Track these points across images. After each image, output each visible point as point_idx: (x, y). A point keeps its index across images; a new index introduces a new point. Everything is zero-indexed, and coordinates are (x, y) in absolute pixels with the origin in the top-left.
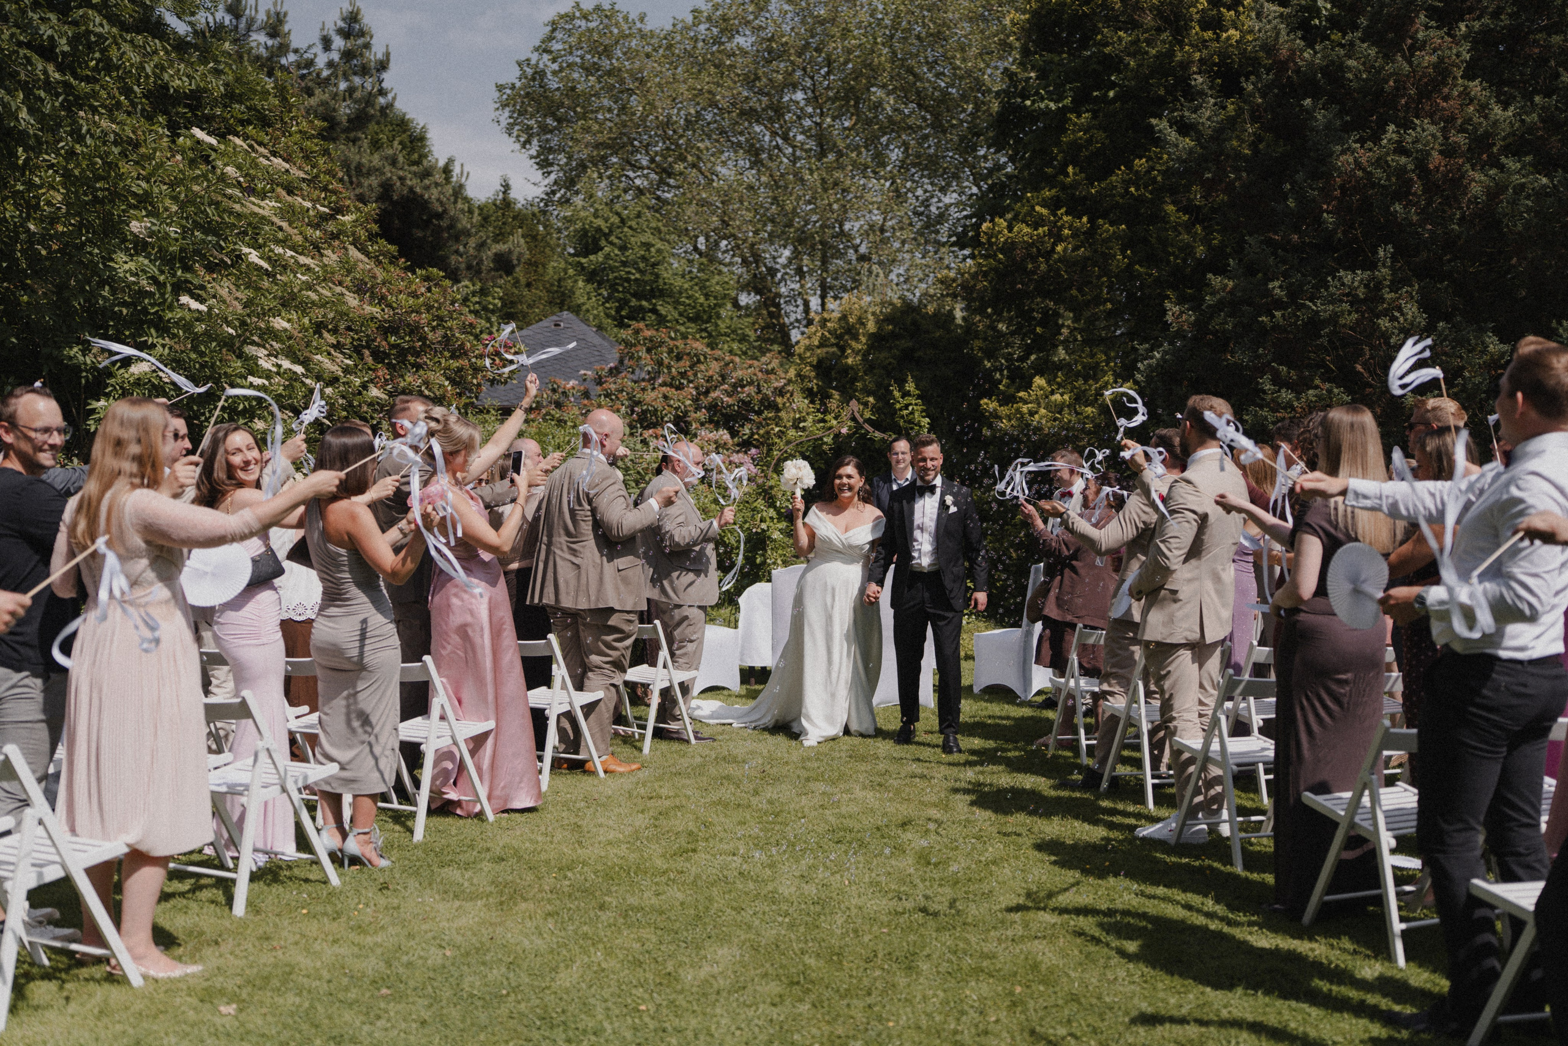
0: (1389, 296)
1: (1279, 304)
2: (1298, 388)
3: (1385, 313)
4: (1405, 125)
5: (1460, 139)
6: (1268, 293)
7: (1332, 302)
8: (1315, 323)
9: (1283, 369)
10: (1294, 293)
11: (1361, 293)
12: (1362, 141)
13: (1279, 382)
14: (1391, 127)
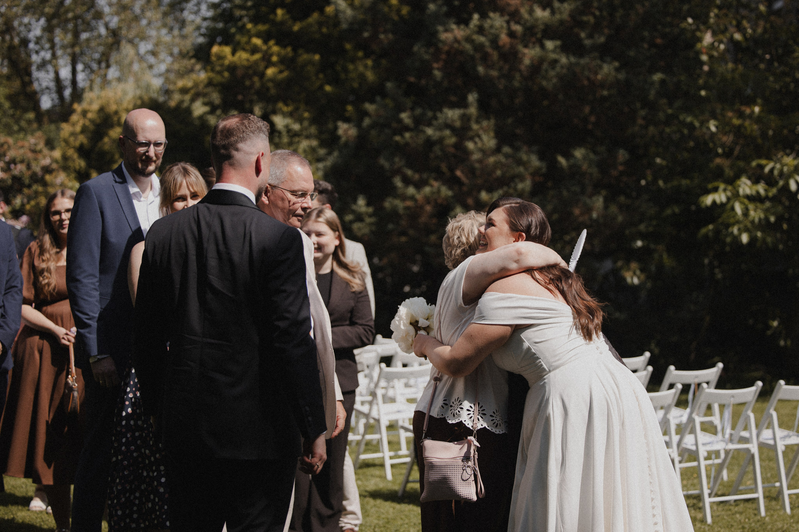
0: (475, 127)
1: (407, 129)
2: (419, 186)
3: (471, 139)
4: (484, 16)
5: (517, 28)
6: (400, 121)
7: (440, 129)
8: (429, 143)
9: (409, 172)
10: (419, 122)
11: (458, 124)
12: (458, 23)
13: (407, 181)
14: (476, 16)
